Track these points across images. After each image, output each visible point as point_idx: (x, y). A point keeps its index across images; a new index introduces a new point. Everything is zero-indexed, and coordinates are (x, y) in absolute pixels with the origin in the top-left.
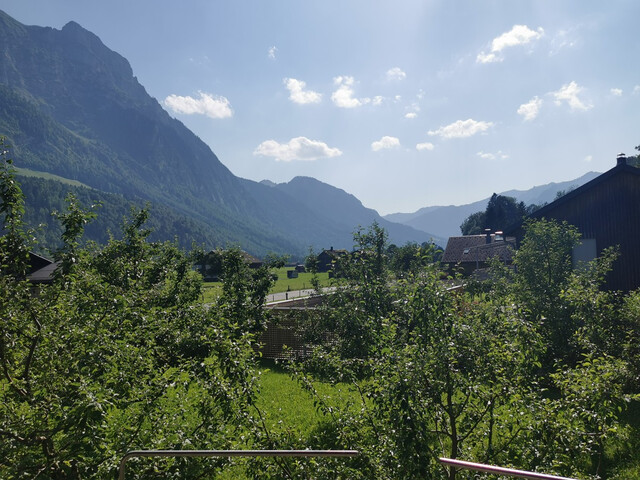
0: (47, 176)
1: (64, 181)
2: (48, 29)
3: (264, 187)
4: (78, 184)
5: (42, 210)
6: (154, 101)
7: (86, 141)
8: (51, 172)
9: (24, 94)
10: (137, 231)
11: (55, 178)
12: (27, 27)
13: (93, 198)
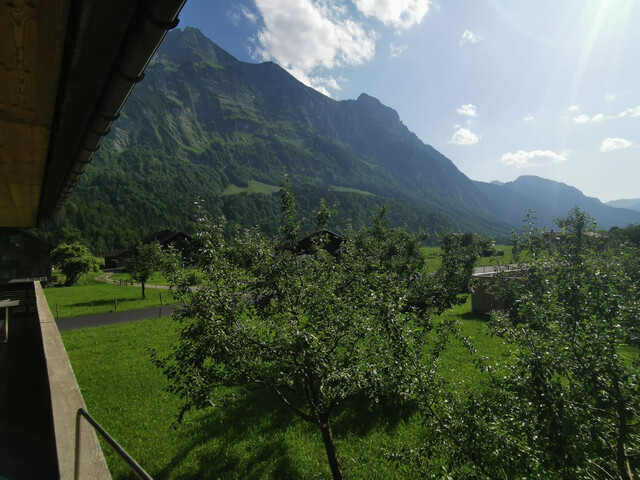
0: (351, 190)
1: (361, 192)
2: (350, 100)
3: (493, 187)
4: (368, 193)
5: (349, 211)
6: (413, 134)
7: (372, 166)
8: (353, 188)
9: (338, 143)
10: (380, 222)
11: (356, 191)
12: (339, 102)
13: (378, 202)
